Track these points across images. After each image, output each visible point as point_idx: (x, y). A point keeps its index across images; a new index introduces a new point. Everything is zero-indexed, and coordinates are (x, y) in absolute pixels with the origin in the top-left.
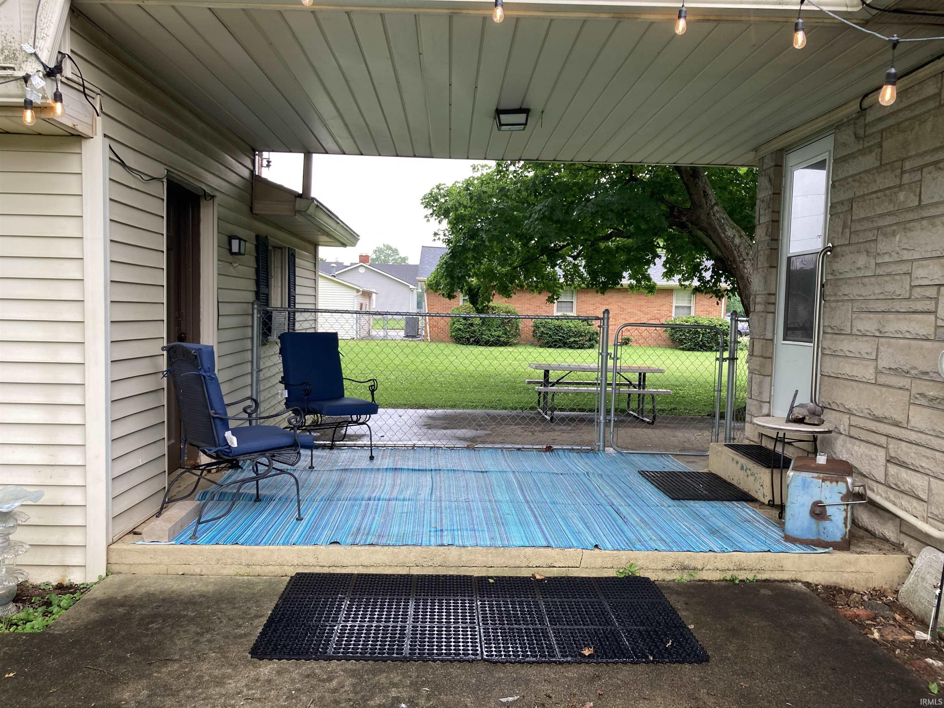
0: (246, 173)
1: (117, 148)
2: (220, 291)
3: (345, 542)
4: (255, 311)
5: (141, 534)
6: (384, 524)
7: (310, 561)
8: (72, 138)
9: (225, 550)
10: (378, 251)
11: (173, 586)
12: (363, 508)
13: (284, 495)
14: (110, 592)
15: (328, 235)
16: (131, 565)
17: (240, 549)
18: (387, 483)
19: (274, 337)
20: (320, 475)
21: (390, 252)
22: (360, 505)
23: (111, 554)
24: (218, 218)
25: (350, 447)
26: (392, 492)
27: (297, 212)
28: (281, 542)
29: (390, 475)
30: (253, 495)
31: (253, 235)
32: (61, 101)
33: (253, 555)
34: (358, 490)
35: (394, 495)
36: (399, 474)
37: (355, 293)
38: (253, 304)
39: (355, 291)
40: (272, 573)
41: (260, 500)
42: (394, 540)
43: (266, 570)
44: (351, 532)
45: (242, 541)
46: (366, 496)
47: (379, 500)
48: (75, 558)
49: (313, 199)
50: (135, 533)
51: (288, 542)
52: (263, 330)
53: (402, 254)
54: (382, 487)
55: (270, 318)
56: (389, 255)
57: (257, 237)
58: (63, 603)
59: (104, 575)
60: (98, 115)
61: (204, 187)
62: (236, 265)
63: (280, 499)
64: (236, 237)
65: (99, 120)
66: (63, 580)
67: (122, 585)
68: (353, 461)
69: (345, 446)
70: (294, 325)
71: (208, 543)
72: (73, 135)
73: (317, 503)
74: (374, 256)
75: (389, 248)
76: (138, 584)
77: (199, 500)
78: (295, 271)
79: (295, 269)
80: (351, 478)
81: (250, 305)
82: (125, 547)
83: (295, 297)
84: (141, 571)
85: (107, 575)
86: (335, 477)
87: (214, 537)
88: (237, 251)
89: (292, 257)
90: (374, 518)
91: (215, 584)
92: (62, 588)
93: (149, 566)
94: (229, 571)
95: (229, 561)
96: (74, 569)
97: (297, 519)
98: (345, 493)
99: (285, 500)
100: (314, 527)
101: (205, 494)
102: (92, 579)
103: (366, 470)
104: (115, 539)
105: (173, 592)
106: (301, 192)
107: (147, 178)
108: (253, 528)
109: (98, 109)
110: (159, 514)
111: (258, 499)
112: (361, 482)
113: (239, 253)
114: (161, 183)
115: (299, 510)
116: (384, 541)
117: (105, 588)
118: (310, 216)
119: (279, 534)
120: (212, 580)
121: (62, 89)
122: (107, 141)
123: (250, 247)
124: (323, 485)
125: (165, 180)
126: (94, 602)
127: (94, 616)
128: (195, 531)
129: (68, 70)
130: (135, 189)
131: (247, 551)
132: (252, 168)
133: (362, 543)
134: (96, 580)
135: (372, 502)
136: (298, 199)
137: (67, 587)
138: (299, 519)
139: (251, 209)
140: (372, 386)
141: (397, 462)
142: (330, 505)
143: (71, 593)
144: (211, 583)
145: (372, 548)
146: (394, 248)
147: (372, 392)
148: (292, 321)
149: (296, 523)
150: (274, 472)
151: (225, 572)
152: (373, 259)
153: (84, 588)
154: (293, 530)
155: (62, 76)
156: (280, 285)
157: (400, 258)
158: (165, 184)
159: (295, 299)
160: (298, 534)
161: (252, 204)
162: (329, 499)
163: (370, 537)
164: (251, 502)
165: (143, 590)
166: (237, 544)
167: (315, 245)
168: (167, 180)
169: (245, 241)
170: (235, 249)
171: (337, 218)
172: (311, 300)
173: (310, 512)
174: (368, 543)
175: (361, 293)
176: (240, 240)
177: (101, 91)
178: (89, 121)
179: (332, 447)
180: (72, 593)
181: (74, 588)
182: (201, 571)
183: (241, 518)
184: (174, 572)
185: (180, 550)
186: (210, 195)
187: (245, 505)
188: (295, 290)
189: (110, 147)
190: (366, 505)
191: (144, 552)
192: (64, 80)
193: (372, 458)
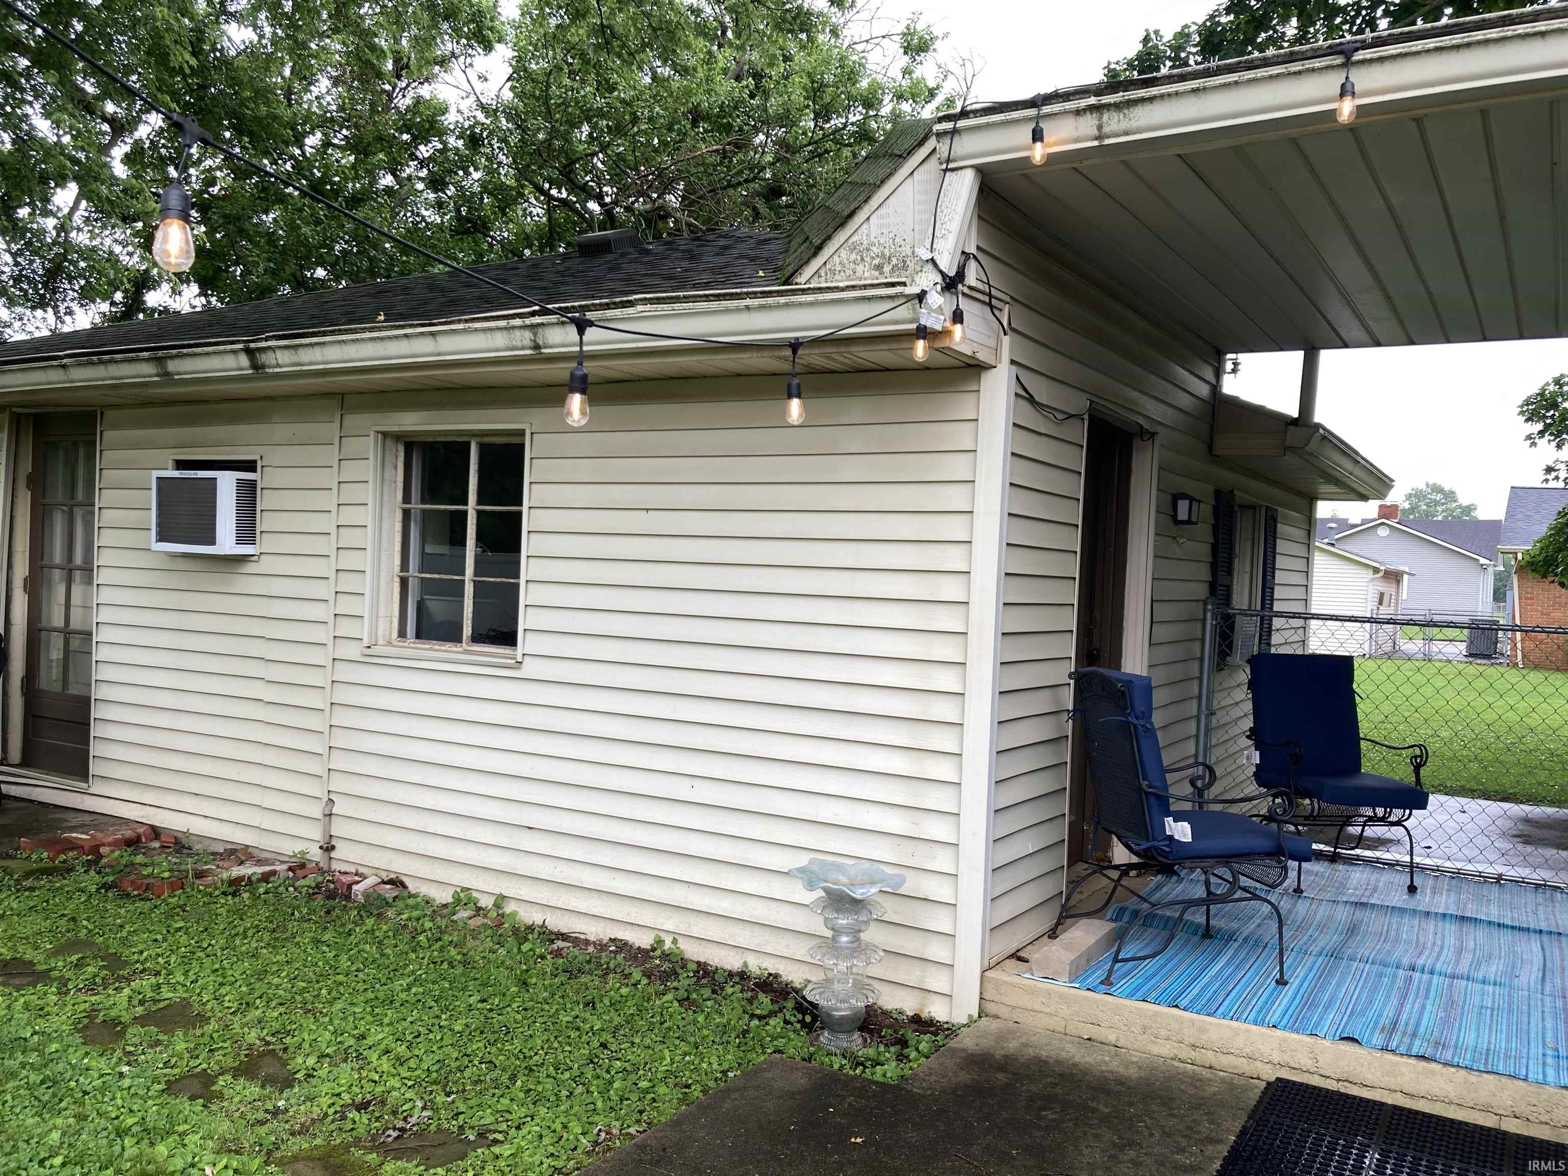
0: (1203, 390)
1: (1025, 377)
2: (1156, 582)
3: (1369, 1041)
4: (1209, 615)
5: (1027, 961)
6: (1446, 1022)
7: (1303, 1062)
8: (967, 370)
9: (1156, 1014)
10: (1416, 495)
11: (1074, 1056)
12: (1400, 983)
13: (1252, 933)
14: (986, 1043)
15: (1337, 482)
16: (1014, 1008)
17: (1181, 1017)
18: (1447, 942)
19: (1238, 657)
20: (1314, 907)
21: (1439, 497)
22: (1395, 976)
23: (986, 985)
24: (1160, 468)
25: (1367, 862)
26: (1458, 961)
27: (1286, 449)
28: (1251, 1017)
29: (1451, 928)
30: (1199, 925)
31: (1210, 488)
32: (961, 322)
33: (1202, 1030)
34: (1388, 947)
35: (1463, 967)
36: (1467, 928)
37: (1370, 574)
38: (1205, 603)
39: (1371, 572)
40: (1235, 1067)
41: (1211, 937)
42: (1468, 1056)
43: (1224, 1061)
44: (1380, 1025)
45: (1184, 1003)
46: (1406, 961)
47: (1432, 973)
48: (937, 981)
49: (1318, 426)
50: (1020, 959)
51: (1263, 1020)
52: (1220, 645)
53: (1464, 500)
54: (1437, 949)
55: (1232, 627)
56: (1437, 503)
57: (1218, 493)
58: (923, 1047)
59: (976, 1015)
60: (1005, 334)
61: (1141, 421)
62: (1181, 541)
63: (1245, 940)
64: (1184, 496)
65: (1006, 340)
66: (922, 1010)
67: (1001, 1037)
68: (1375, 889)
69: (1358, 858)
70: (1270, 635)
71: (1130, 996)
72: (969, 366)
73: (1312, 958)
74: (1407, 505)
75: (1437, 489)
76: (1024, 1040)
77: (1111, 920)
78: (1275, 545)
79: (1275, 542)
80: (1372, 921)
81: (1201, 605)
82: (1005, 977)
83: (1273, 589)
84: (1026, 1019)
85: (980, 1017)
86: (1343, 914)
87: (1138, 988)
88: (1186, 518)
89: (1272, 522)
90: (1423, 1007)
91: (1140, 1067)
92: (922, 1024)
93: (1039, 1015)
94: (1163, 1049)
95: (1163, 1033)
96: (935, 997)
97: (1278, 982)
98: (1366, 948)
99: (1254, 943)
100: (1309, 1002)
101: (1121, 911)
102: (960, 1018)
103: (1402, 910)
104: (993, 963)
105: (1074, 1065)
106: (1295, 414)
107: (1060, 416)
108: (1202, 984)
109: (1005, 324)
110: (1053, 934)
111: (1207, 933)
112: (1393, 933)
113: (1189, 522)
114: (1080, 421)
115: (1282, 963)
116: (1448, 1055)
117: (978, 1037)
118: (1311, 454)
119: (1246, 1002)
120: (1134, 1059)
121: (964, 304)
122: (1014, 368)
123: (1206, 509)
124: (1321, 928)
125: (1086, 416)
126: (963, 1054)
127: (964, 1077)
128: (1110, 972)
129: (972, 276)
130: (1046, 435)
131: (1193, 1022)
132: (1214, 381)
133: (1402, 1049)
134: (965, 1021)
135: (1417, 975)
136: (1291, 428)
137: (926, 1022)
138: (1282, 982)
139: (1210, 448)
140: (1416, 757)
141: (1465, 905)
142: (1336, 967)
143: (931, 1033)
144: (1133, 1063)
145: (1423, 1064)
146: (1447, 489)
147: (1417, 768)
148: (1266, 631)
149: (1275, 989)
150: (1239, 894)
151: (1156, 1050)
152: (1404, 511)
153: (948, 1029)
154: (1271, 1000)
155: (964, 285)
156: (1248, 569)
157: (1460, 506)
158: (1086, 423)
159: (1273, 593)
160: (1280, 1009)
161: (1212, 439)
162: (1335, 955)
163: (1417, 1043)
164: (1197, 938)
165: (1031, 1051)
166: (1176, 1006)
167: (1311, 499)
168: (1090, 415)
169: (1199, 501)
170: (1183, 515)
171: (1357, 453)
172: (1299, 593)
173: (1301, 972)
174: (1414, 1051)
175: (1381, 574)
176: (1192, 499)
177: (1011, 297)
178: (992, 343)
179: (1333, 858)
180: (935, 1034)
181: (935, 1025)
182: (1118, 1040)
183: (1181, 962)
184: (1074, 1032)
185: (1086, 999)
186: (1148, 432)
187: (1187, 941)
188: (1273, 577)
189: (1017, 378)
190: (1406, 978)
191: (1032, 992)
192: (966, 290)
193: (1412, 889)
